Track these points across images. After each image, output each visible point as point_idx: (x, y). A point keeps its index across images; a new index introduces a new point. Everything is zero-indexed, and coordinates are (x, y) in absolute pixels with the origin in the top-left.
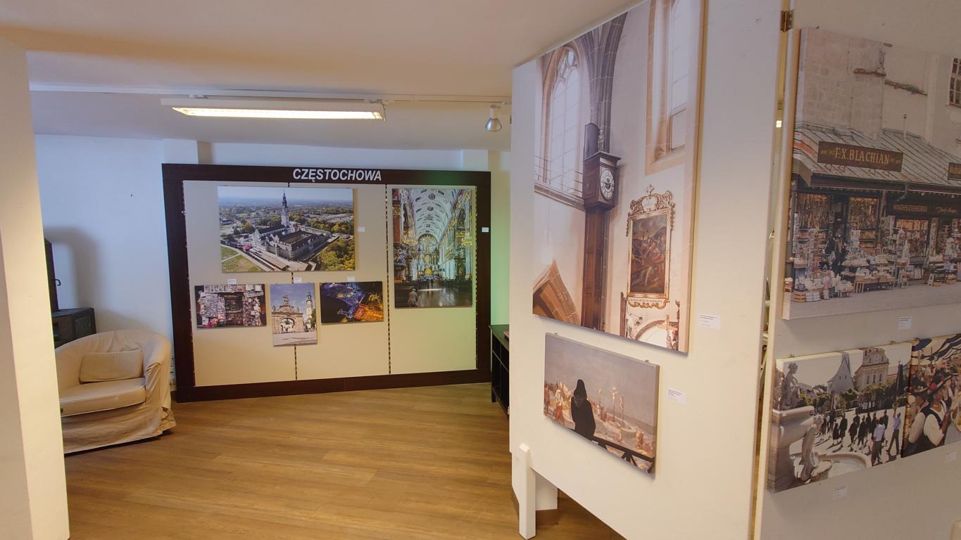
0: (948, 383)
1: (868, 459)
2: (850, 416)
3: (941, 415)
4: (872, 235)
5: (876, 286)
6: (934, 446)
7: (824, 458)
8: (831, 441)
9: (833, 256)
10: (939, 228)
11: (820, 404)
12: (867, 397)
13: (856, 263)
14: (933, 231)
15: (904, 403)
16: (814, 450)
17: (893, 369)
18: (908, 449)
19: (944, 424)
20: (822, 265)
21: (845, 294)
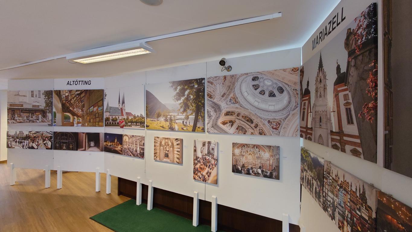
0: (37, 139)
1: (22, 147)
2: (18, 140)
3: (37, 144)
4: (19, 115)
5: (21, 122)
6: (35, 149)
7: (14, 145)
8: (15, 143)
9: (13, 118)
10: (32, 114)
11: (13, 137)
12: (20, 138)
13: (16, 119)
14: (30, 115)
15: (28, 140)
16: (12, 144)
17: (25, 135)
18: (29, 148)
19: (38, 145)
20: (11, 119)
21: (15, 123)
